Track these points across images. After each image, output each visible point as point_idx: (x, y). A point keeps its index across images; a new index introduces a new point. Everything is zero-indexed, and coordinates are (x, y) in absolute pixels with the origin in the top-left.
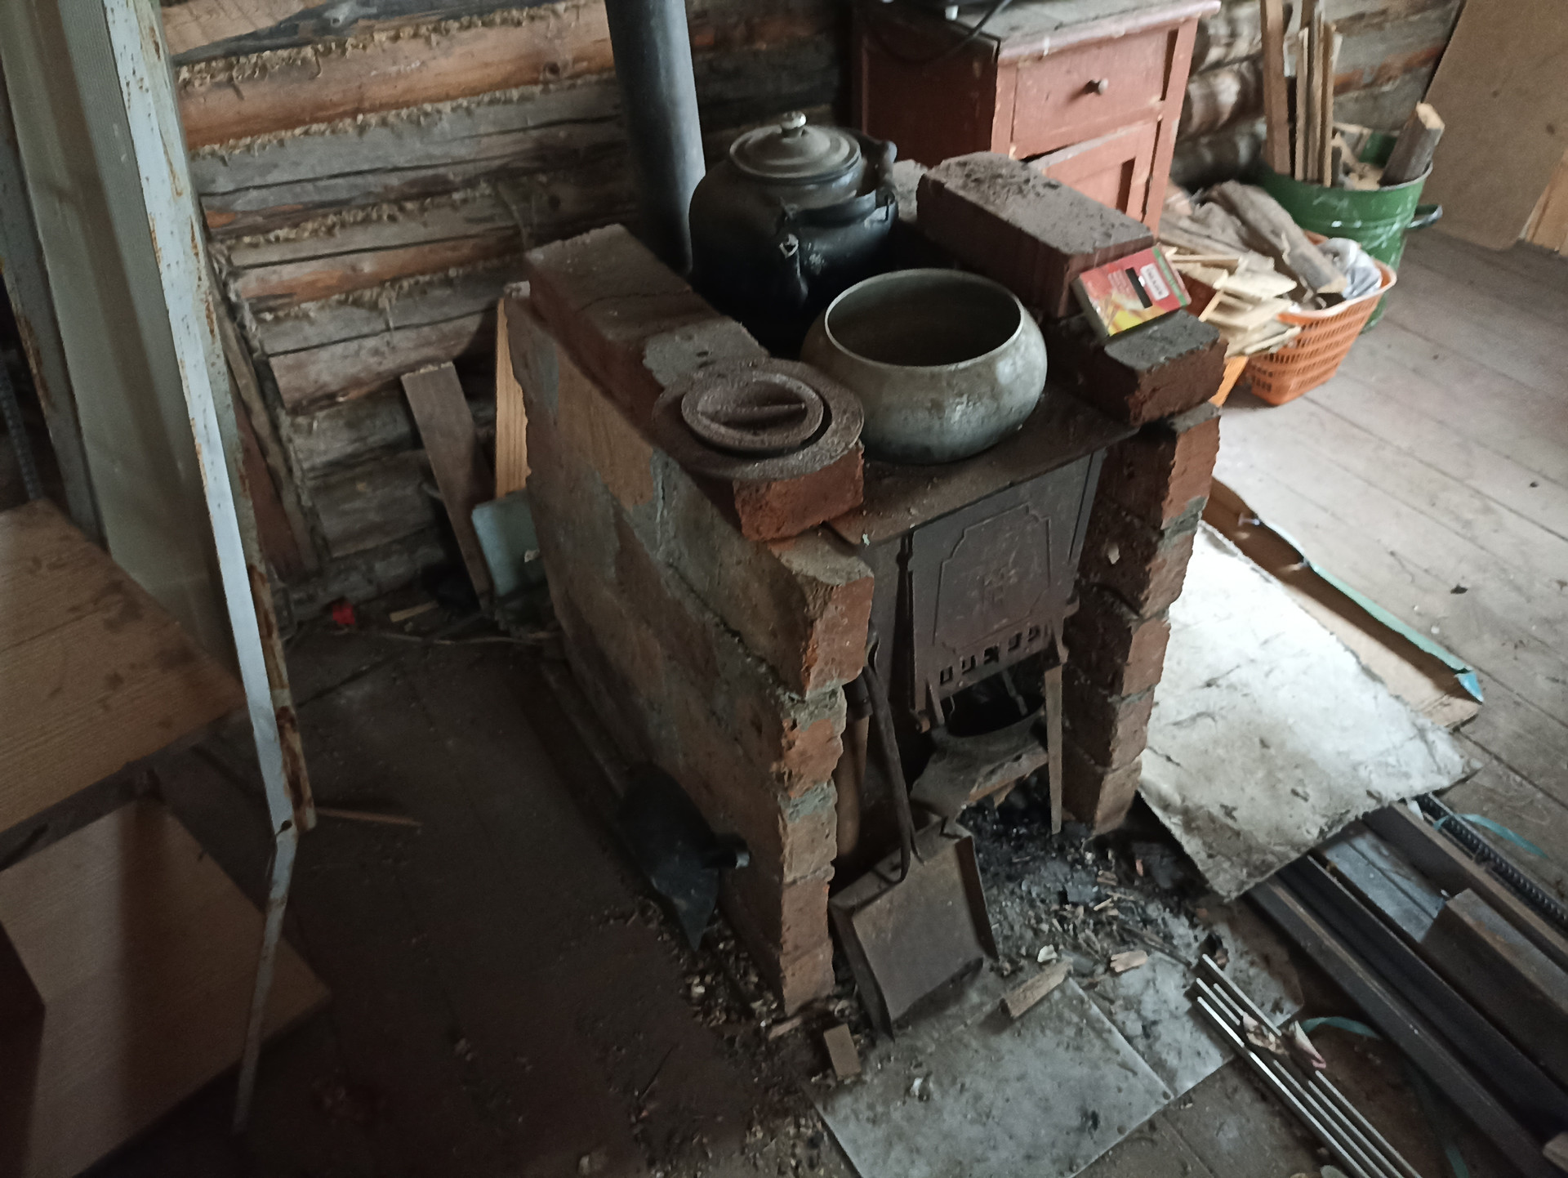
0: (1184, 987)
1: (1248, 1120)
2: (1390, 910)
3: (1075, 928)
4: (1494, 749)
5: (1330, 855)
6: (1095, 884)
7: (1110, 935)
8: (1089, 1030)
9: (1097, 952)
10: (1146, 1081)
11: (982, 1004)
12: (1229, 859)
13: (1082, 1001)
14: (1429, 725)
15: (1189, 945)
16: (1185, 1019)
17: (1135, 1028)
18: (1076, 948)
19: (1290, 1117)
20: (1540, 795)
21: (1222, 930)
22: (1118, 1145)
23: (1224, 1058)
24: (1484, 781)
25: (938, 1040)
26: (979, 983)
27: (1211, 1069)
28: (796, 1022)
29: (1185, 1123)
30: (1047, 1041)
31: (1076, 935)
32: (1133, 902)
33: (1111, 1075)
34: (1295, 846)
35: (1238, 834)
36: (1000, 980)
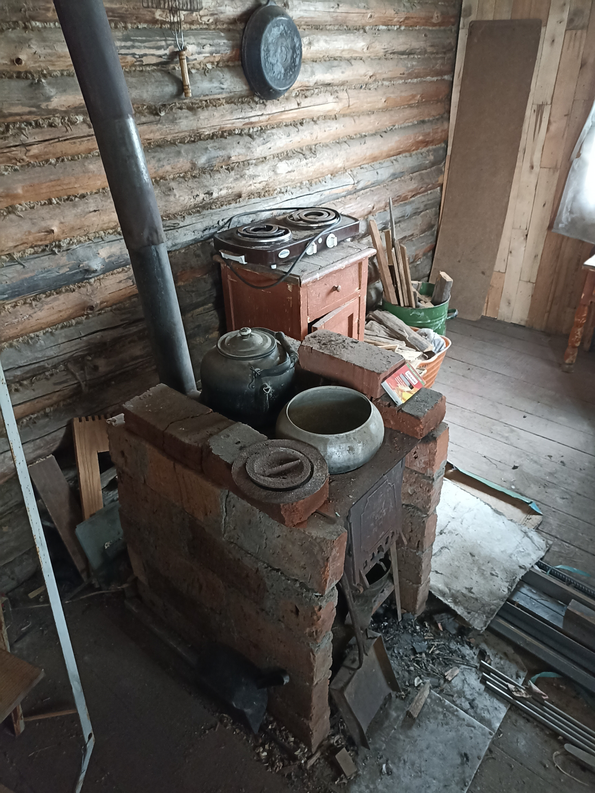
0: (478, 679)
1: (527, 734)
2: (546, 617)
3: (425, 665)
4: (553, 534)
5: (515, 599)
6: (425, 640)
7: (440, 664)
8: (448, 713)
9: (437, 674)
10: (480, 730)
11: (398, 716)
12: (477, 612)
13: (441, 700)
14: (527, 529)
15: (473, 658)
16: (485, 693)
17: (467, 705)
18: (429, 675)
19: (542, 726)
20: (577, 550)
21: (484, 646)
22: (480, 765)
23: (506, 707)
24: (555, 549)
25: (385, 741)
26: (393, 707)
27: (503, 715)
28: (318, 755)
29: (502, 744)
30: (432, 725)
31: (426, 668)
32: (444, 644)
33: (465, 731)
34: (501, 599)
35: (476, 599)
36: (402, 701)
